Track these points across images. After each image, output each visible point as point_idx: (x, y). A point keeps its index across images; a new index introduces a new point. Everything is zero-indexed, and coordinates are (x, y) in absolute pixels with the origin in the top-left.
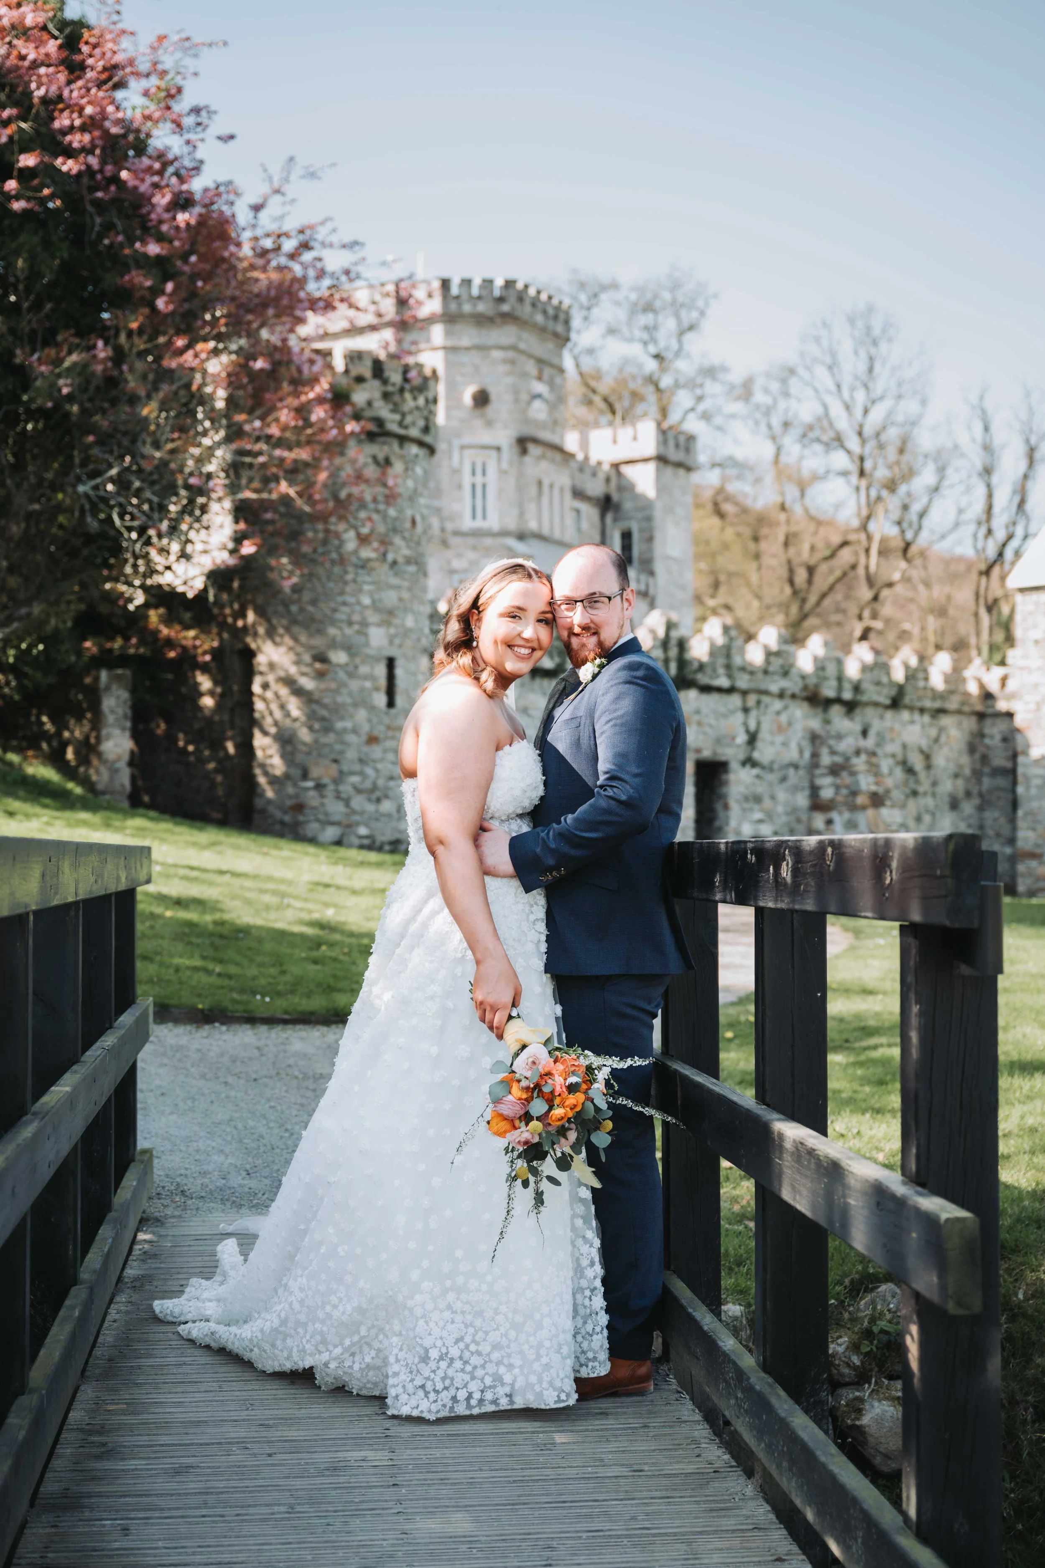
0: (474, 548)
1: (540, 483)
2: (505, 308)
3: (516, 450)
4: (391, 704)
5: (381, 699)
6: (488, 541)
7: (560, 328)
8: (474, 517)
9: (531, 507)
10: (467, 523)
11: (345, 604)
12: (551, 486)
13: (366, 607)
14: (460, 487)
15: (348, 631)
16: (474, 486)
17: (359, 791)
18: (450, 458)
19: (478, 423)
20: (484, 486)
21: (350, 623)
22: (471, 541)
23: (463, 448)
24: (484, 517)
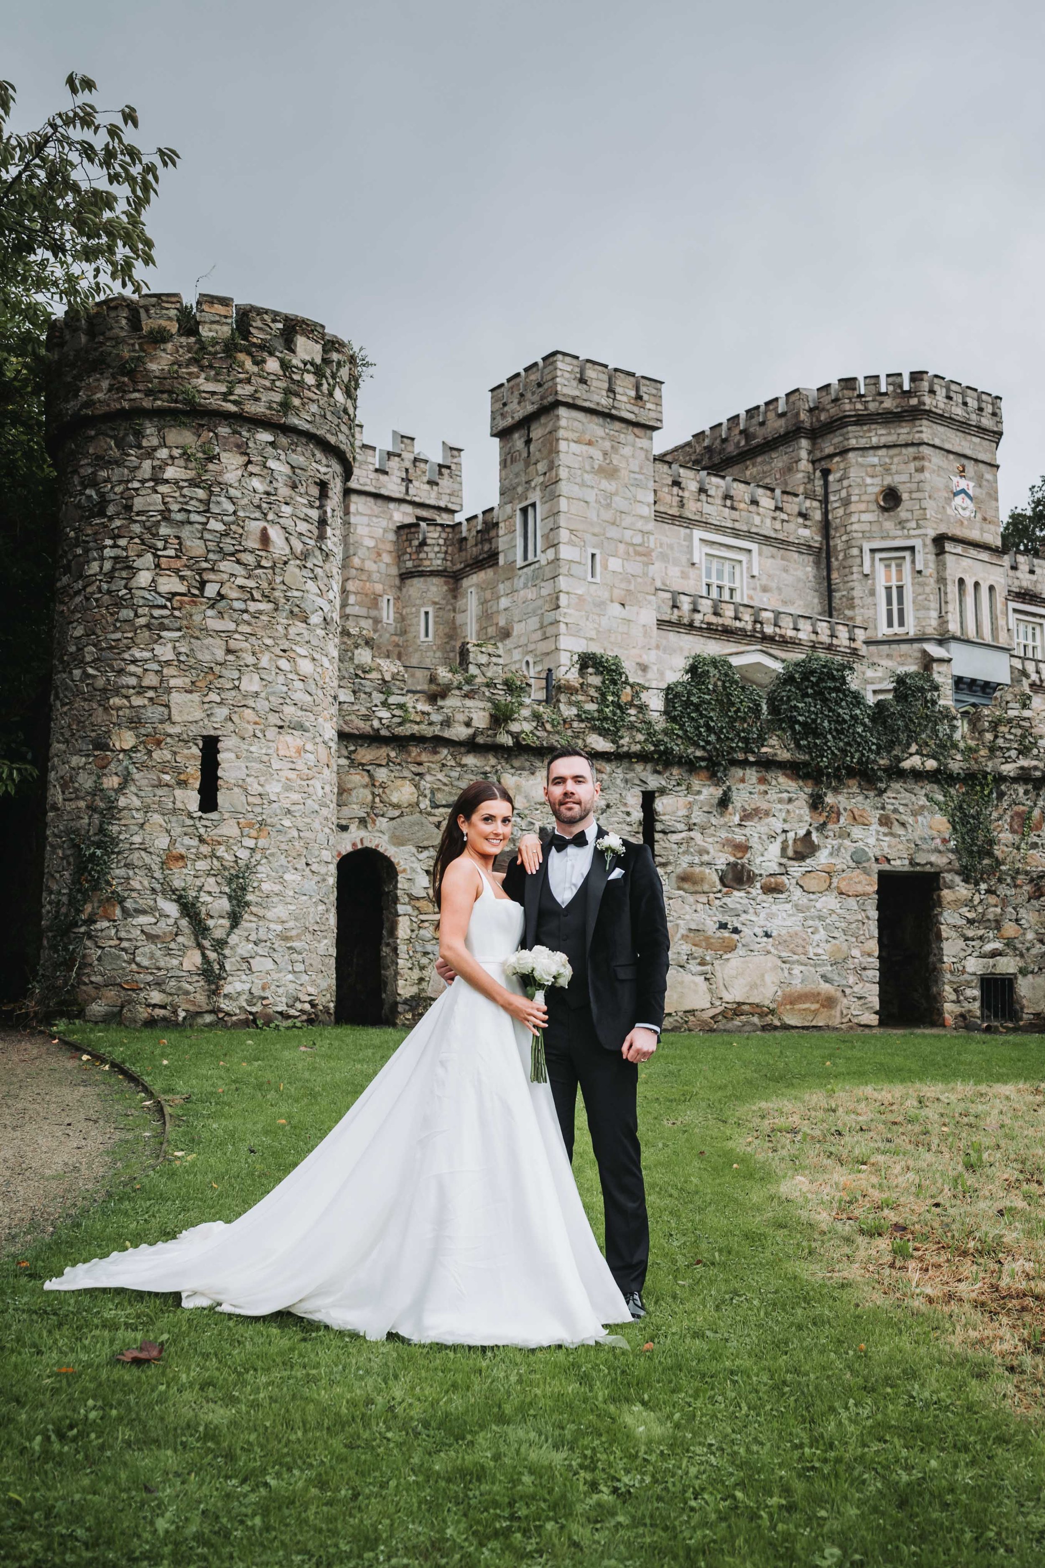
0: (889, 656)
1: (961, 581)
2: (914, 401)
3: (931, 548)
4: (209, 803)
5: (191, 799)
6: (904, 647)
7: (987, 422)
8: (890, 624)
9: (953, 608)
10: (883, 630)
11: (134, 662)
12: (977, 585)
13: (168, 663)
14: (872, 593)
15: (137, 701)
16: (889, 589)
17: (151, 938)
18: (861, 565)
19: (889, 525)
20: (900, 588)
21: (141, 690)
22: (885, 648)
23: (873, 551)
24: (901, 623)
